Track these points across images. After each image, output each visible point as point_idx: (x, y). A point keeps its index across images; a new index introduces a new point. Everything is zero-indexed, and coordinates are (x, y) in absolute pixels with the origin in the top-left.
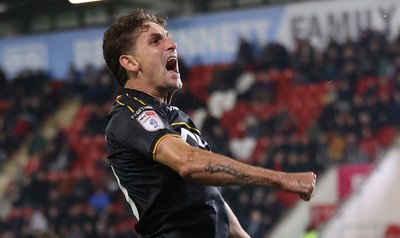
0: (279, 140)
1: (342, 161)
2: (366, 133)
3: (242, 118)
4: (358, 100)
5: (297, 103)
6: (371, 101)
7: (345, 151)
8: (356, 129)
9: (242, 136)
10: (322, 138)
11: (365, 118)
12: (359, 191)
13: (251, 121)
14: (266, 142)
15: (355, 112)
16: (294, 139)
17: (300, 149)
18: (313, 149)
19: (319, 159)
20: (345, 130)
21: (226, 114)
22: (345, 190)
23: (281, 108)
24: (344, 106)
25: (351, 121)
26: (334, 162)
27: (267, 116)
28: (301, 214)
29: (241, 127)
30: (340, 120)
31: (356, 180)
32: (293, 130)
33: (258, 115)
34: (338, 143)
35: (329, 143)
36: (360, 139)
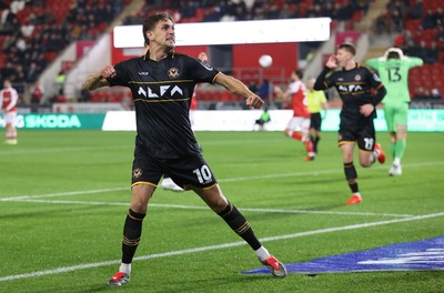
0: (46, 27)
1: (79, 39)
2: (92, 25)
3: (28, 15)
4: (88, 8)
5: (56, 8)
6: (95, 9)
7: (81, 34)
8: (87, 23)
9: (27, 24)
10: (69, 27)
11: (91, 17)
12: (87, 55)
13: (32, 16)
14: (39, 27)
15: (87, 14)
16: (54, 27)
17: (57, 32)
18: (64, 32)
19: (67, 38)
20: (81, 23)
21: (20, 12)
22: (80, 54)
23: (48, 10)
24: (81, 10)
25: (84, 18)
26: (74, 39)
27: (40, 14)
28: (56, 66)
29: (27, 19)
30: (78, 18)
31: (86, 49)
32: (54, 22)
33: (36, 13)
34: (77, 29)
35: (73, 29)
36: (89, 28)
